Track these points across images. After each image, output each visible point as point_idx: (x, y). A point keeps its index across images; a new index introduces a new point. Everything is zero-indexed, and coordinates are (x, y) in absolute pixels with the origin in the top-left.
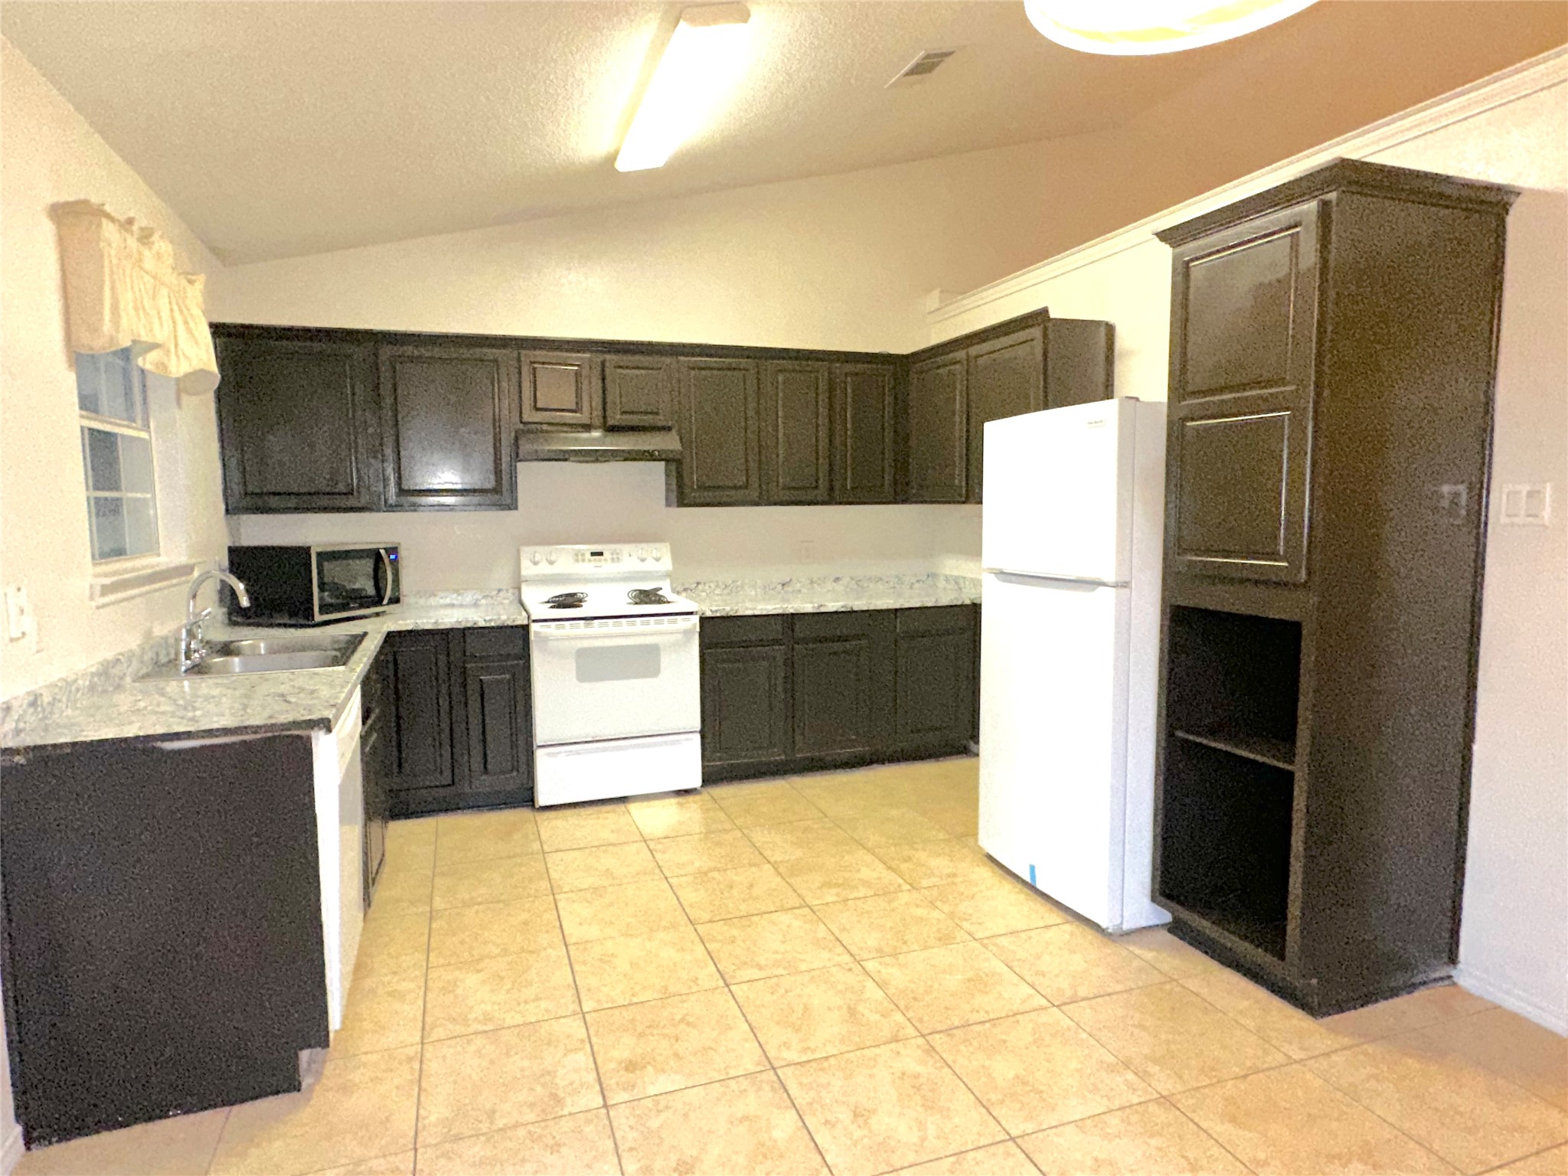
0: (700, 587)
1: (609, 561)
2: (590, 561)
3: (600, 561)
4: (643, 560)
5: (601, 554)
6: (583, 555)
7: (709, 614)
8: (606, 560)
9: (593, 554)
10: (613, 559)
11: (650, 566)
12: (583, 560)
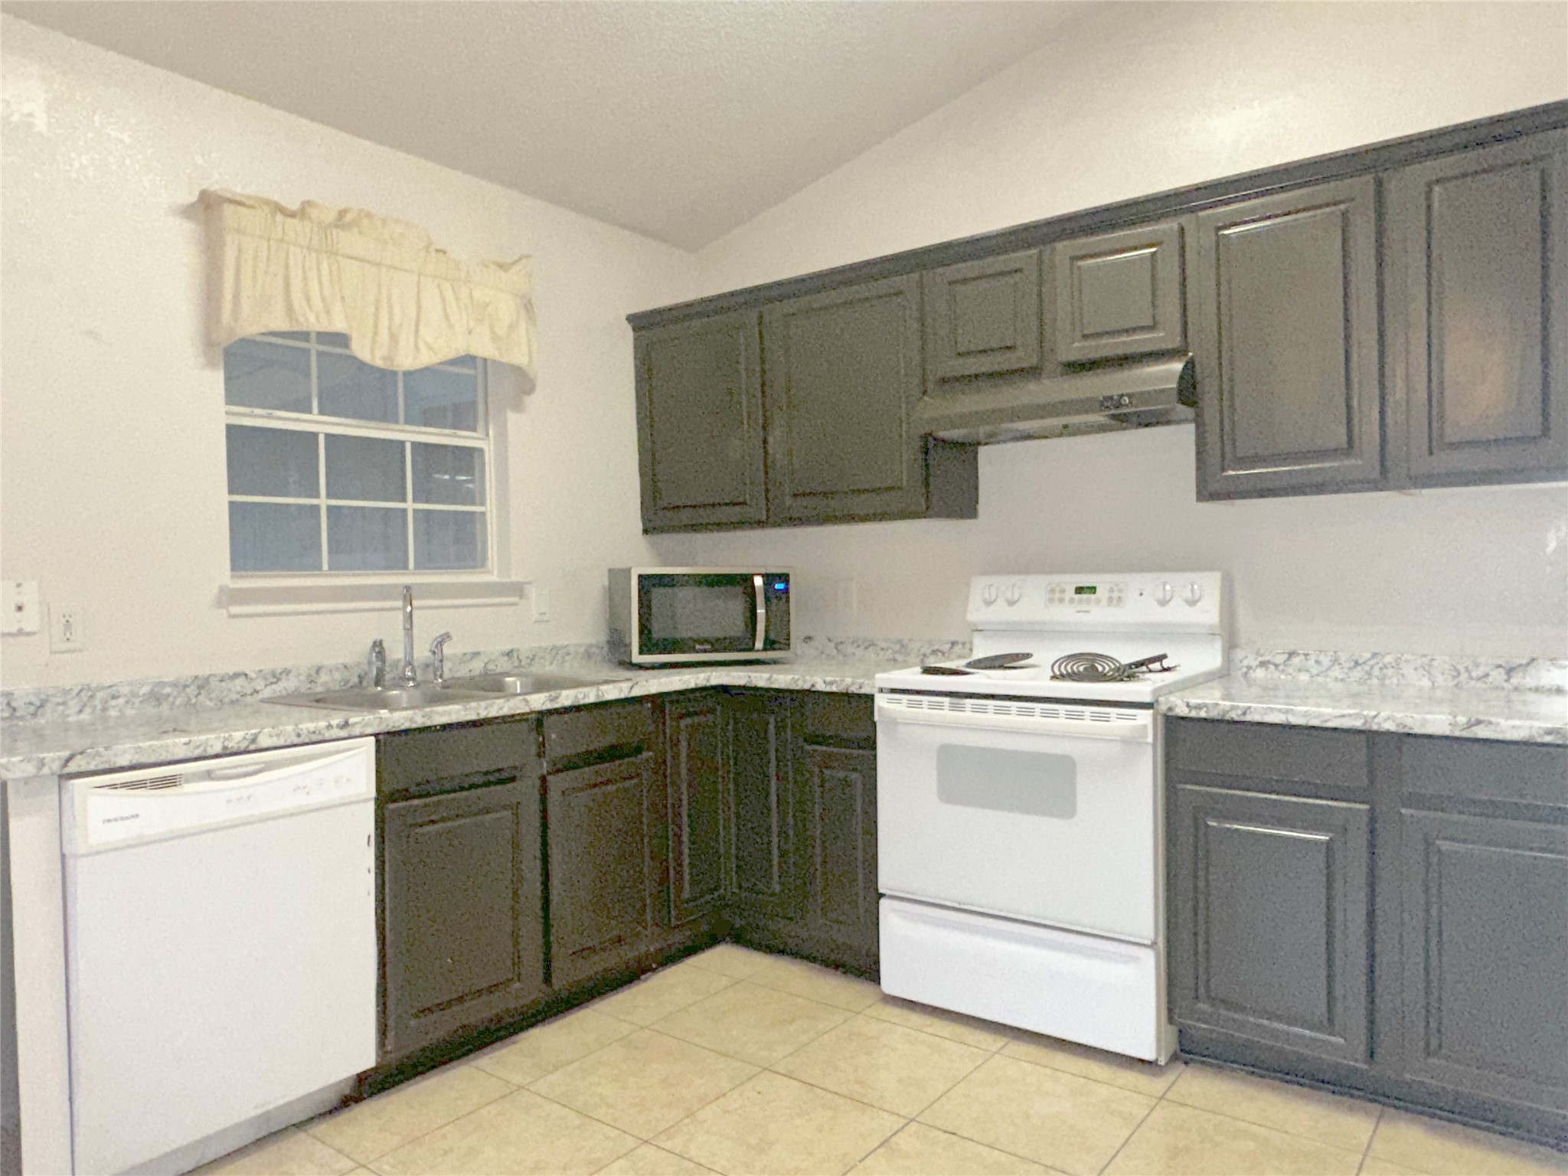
0: (1296, 660)
1: (1104, 602)
2: (1072, 601)
3: (1088, 602)
4: (1163, 603)
5: (1092, 590)
6: (1063, 591)
7: (1182, 711)
8: (1098, 601)
9: (1079, 590)
10: (1110, 599)
11: (1178, 613)
12: (1061, 600)
